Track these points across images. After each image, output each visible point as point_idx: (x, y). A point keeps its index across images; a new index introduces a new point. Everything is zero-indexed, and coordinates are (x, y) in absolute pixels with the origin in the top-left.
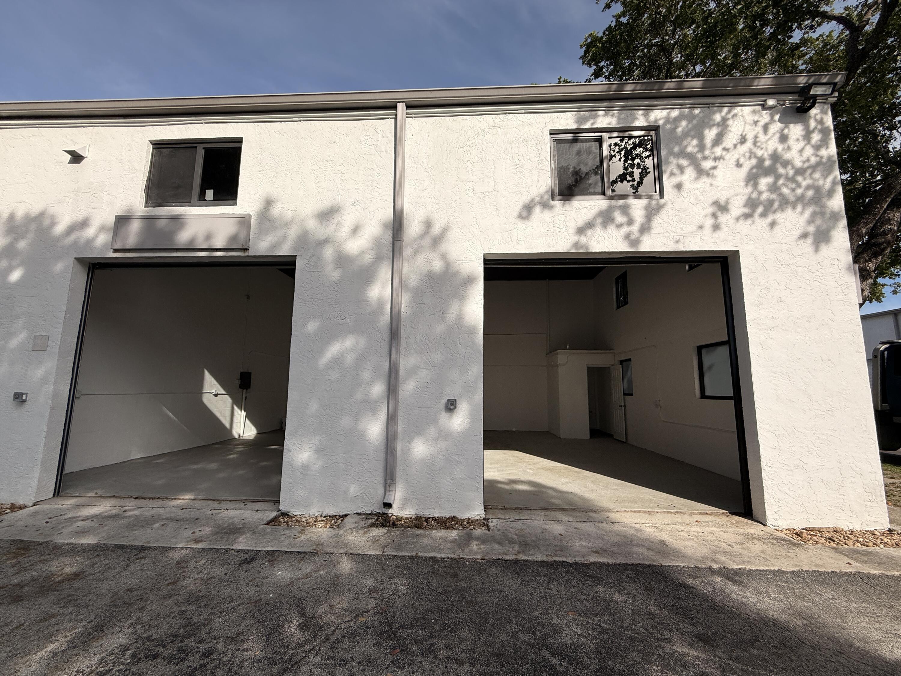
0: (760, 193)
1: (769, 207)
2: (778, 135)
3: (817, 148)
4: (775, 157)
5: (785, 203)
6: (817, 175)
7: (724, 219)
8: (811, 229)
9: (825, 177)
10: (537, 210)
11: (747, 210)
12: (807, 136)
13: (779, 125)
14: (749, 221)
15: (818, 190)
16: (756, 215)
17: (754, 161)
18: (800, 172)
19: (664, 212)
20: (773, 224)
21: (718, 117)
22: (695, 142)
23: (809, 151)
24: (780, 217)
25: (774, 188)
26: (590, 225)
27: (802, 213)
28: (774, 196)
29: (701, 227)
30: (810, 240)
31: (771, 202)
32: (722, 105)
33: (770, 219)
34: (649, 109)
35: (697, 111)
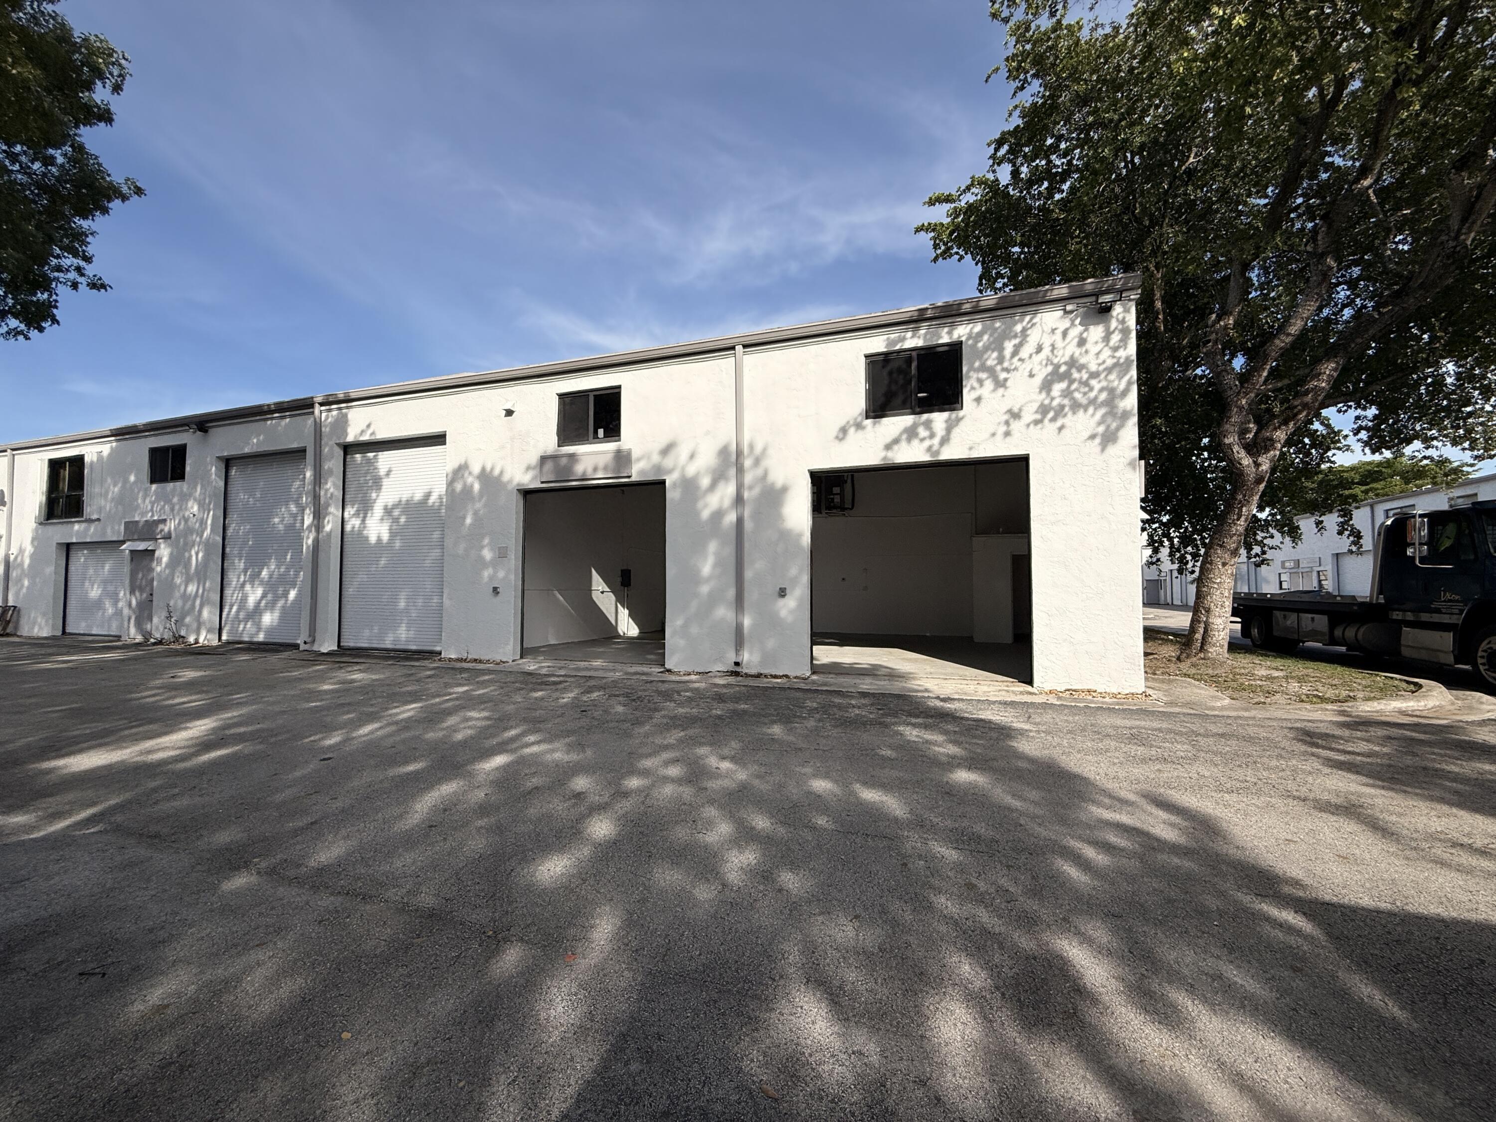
0: (1053, 399)
1: (1060, 411)
2: (1076, 340)
3: (1115, 349)
4: (1072, 363)
5: (1076, 406)
6: (1112, 377)
7: (1016, 426)
8: (1101, 429)
9: (1120, 378)
10: (852, 430)
11: (1038, 417)
12: (1107, 338)
13: (1080, 328)
14: (1040, 426)
15: (1111, 391)
16: (1046, 421)
17: (1050, 368)
18: (1094, 375)
19: (962, 423)
20: (1061, 429)
21: (1018, 328)
22: (995, 355)
23: (1107, 353)
24: (1069, 420)
25: (1067, 393)
26: (896, 441)
27: (1093, 415)
28: (1066, 402)
29: (994, 435)
30: (1098, 440)
31: (1062, 407)
32: (1024, 314)
33: (1059, 423)
34: (953, 325)
35: (998, 324)
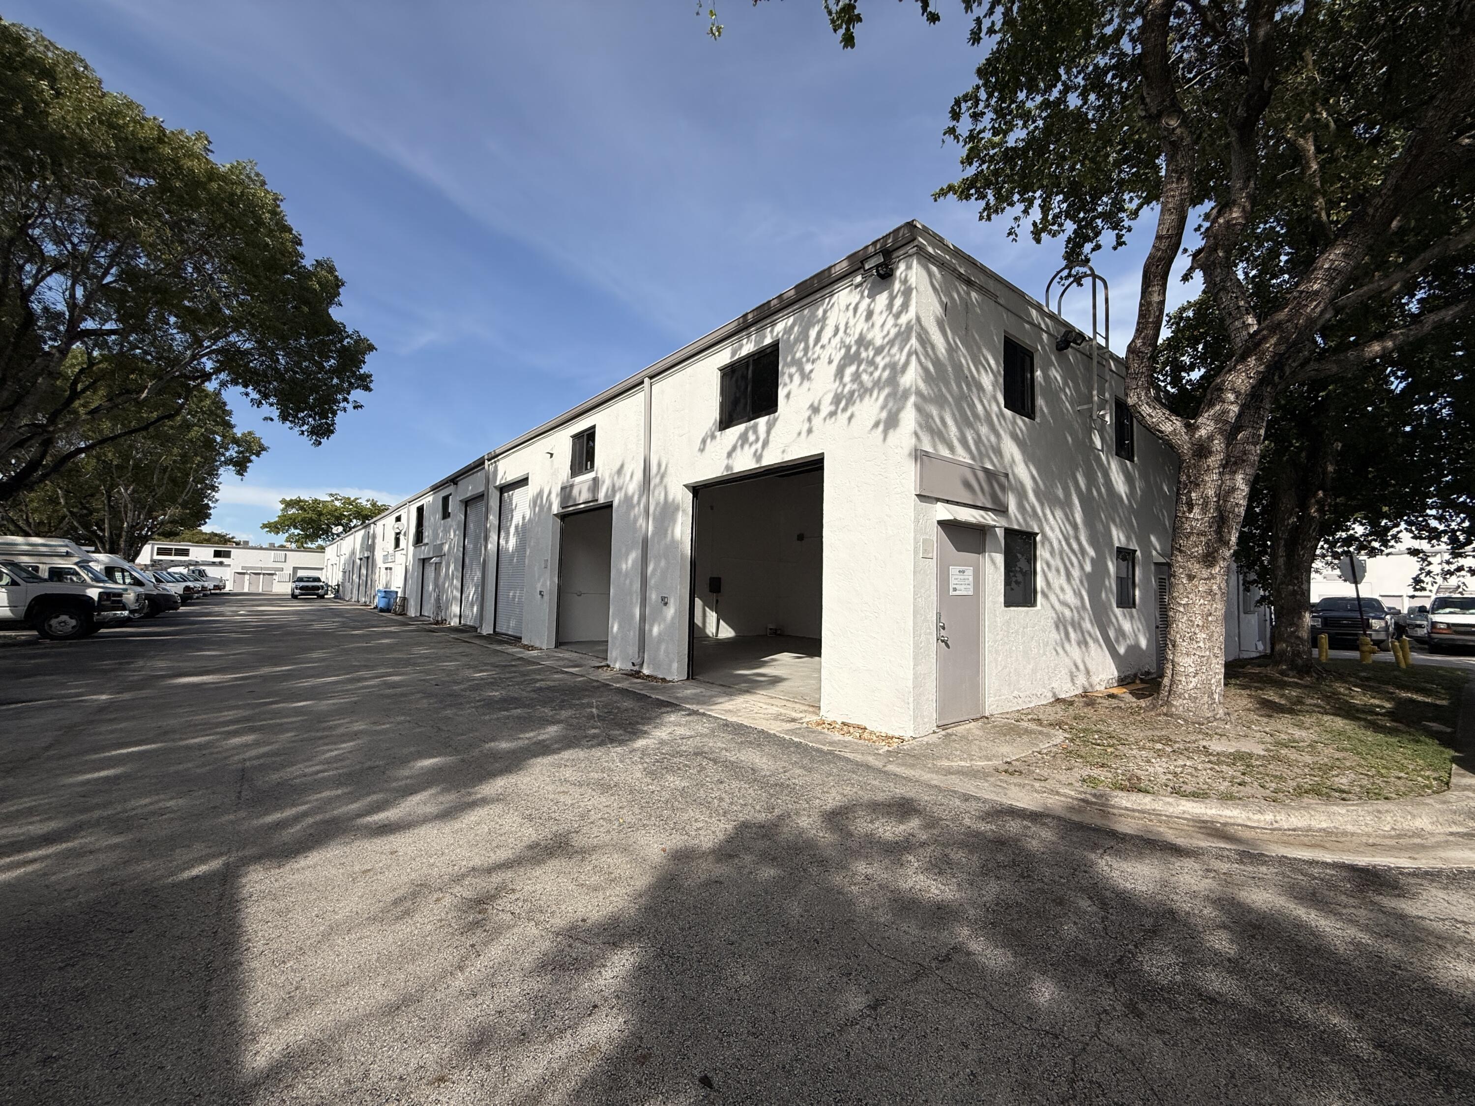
0: (844, 386)
1: (850, 400)
2: (865, 314)
3: (897, 316)
4: (862, 342)
5: (865, 391)
6: (895, 350)
7: (817, 420)
8: (884, 415)
9: (901, 350)
10: (709, 440)
11: (833, 408)
12: (890, 306)
13: (867, 301)
14: (833, 419)
15: (892, 366)
16: (839, 411)
17: (843, 351)
19: (778, 423)
20: (850, 419)
21: (820, 312)
22: (802, 345)
24: (855, 409)
25: (856, 377)
26: (734, 448)
27: (877, 399)
28: (855, 386)
29: (799, 434)
30: (881, 427)
31: (852, 393)
32: (823, 298)
33: (848, 413)
34: (773, 324)
35: (806, 312)
